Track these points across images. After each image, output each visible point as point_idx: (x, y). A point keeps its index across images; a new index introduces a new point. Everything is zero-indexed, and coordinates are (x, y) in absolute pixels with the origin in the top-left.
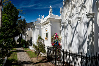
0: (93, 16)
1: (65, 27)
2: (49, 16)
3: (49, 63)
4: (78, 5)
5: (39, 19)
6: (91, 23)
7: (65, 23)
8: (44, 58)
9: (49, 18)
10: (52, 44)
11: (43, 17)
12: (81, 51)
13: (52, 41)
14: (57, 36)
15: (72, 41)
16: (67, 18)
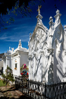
0: (53, 51)
1: (31, 59)
2: (18, 49)
3: (17, 91)
4: (41, 41)
5: (10, 51)
6: (51, 56)
7: (31, 56)
8: (13, 86)
9: (18, 51)
10: (21, 74)
11: (13, 49)
12: (44, 79)
13: (21, 71)
14: (25, 66)
15: (37, 71)
16: (33, 51)
